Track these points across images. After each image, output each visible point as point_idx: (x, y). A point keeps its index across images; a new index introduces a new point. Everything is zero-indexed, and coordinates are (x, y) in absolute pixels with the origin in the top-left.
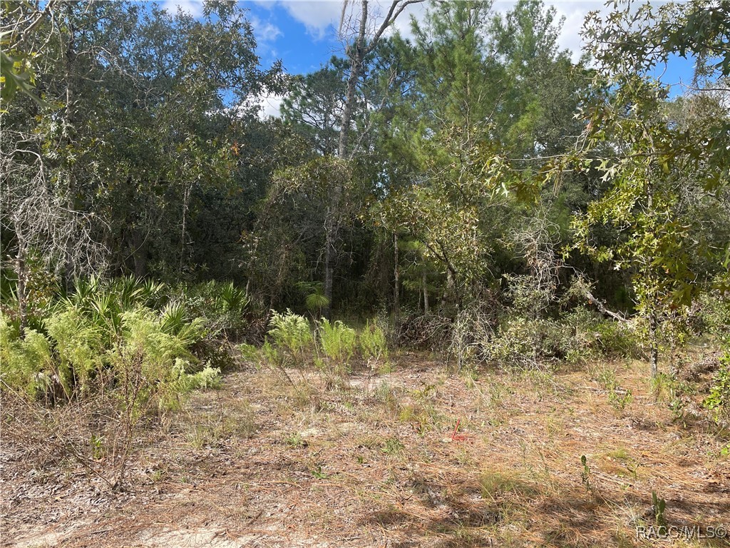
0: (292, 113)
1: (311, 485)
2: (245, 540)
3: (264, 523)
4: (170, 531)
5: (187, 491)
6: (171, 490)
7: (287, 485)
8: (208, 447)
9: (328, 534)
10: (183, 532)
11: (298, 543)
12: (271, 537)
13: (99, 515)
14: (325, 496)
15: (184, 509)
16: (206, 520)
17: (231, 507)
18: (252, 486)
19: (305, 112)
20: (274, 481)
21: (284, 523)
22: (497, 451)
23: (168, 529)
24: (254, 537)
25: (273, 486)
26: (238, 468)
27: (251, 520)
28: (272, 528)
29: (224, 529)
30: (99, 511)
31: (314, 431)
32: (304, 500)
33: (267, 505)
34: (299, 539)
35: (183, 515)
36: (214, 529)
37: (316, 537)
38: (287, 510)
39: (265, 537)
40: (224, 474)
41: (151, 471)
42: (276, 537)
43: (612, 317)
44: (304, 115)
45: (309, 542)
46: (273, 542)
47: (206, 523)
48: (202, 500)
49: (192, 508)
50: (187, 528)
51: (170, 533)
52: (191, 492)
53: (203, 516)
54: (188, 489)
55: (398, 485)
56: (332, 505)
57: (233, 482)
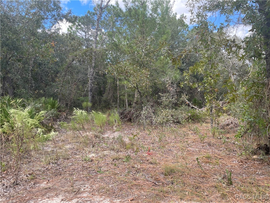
0: (73, 32)
1: (98, 176)
2: (75, 200)
3: (81, 193)
4: (42, 200)
5: (45, 183)
6: (38, 183)
7: (88, 177)
8: (51, 164)
9: (109, 196)
10: (47, 200)
11: (97, 200)
12: (85, 199)
13: (8, 196)
14: (104, 180)
15: (46, 190)
16: (56, 194)
17: (66, 188)
18: (73, 179)
19: (78, 32)
20: (82, 176)
21: (90, 192)
22: (164, 158)
23: (40, 199)
24: (78, 200)
25: (83, 178)
26: (66, 172)
27: (76, 192)
28: (85, 195)
29: (65, 197)
30: (8, 194)
31: (93, 155)
32: (96, 183)
33: (81, 186)
34: (97, 198)
35: (46, 193)
36: (61, 198)
37: (104, 197)
38: (90, 187)
39: (83, 199)
40: (60, 175)
41: (28, 175)
42: (88, 199)
43: (194, 108)
44: (77, 33)
45: (101, 199)
46: (87, 201)
47: (57, 195)
48: (53, 186)
49: (49, 190)
50: (49, 198)
51: (42, 201)
52: (47, 183)
53: (55, 192)
54: (46, 182)
55: (132, 174)
56: (108, 184)
57: (65, 178)
